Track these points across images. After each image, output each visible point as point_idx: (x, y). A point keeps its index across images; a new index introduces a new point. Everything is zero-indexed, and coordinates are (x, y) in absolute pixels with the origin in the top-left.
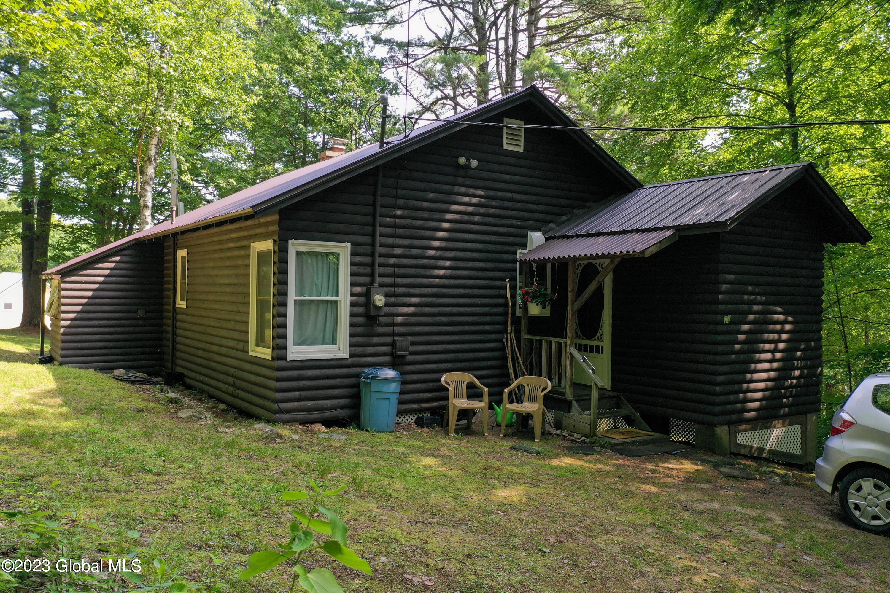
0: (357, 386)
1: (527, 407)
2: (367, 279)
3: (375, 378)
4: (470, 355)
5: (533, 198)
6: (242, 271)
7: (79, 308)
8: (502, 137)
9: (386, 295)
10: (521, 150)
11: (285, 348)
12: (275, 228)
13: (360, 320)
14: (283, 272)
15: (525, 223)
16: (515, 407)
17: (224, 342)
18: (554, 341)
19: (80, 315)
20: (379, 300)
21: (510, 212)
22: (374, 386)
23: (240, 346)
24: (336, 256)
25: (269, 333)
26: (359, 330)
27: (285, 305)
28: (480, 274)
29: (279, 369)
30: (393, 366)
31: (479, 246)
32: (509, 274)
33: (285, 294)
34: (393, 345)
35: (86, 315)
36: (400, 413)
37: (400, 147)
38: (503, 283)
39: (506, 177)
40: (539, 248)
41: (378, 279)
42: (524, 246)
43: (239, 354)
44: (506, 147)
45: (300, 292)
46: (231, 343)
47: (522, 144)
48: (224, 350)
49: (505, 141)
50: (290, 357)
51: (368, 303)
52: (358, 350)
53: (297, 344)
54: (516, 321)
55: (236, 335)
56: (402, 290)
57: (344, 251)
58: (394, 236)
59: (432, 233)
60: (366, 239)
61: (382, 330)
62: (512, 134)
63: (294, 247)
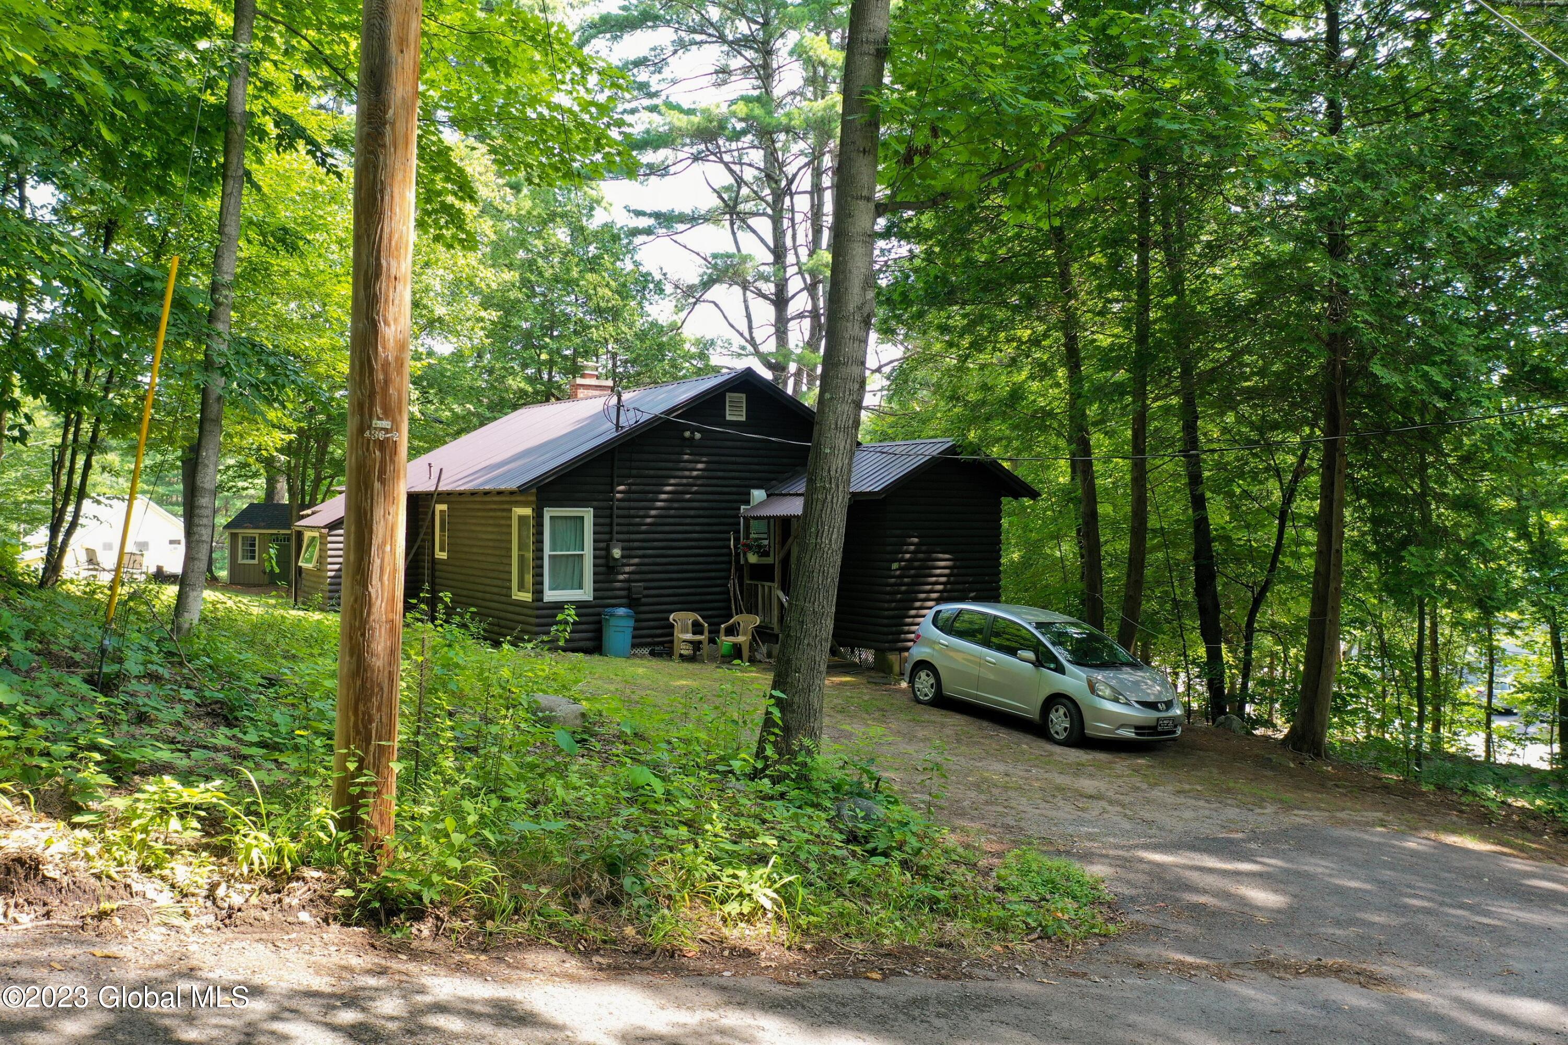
0: (600, 622)
1: (741, 639)
2: (607, 537)
3: (612, 615)
4: (697, 598)
5: (756, 460)
6: (504, 530)
8: (725, 410)
9: (623, 549)
10: (743, 418)
11: (542, 592)
12: (533, 498)
13: (602, 569)
14: (539, 533)
15: (748, 483)
16: (731, 639)
17: (488, 589)
18: (767, 584)
20: (617, 553)
21: (733, 474)
22: (613, 622)
23: (504, 591)
24: (582, 518)
25: (529, 579)
26: (601, 577)
27: (542, 558)
29: (538, 609)
30: (629, 606)
32: (734, 528)
33: (542, 550)
34: (629, 589)
36: (634, 646)
37: (633, 430)
38: (728, 536)
39: (729, 444)
40: (762, 504)
41: (616, 536)
42: (747, 502)
43: (503, 599)
44: (728, 418)
45: (553, 548)
46: (495, 590)
47: (744, 413)
48: (488, 596)
49: (728, 413)
50: (546, 599)
51: (609, 556)
52: (600, 594)
53: (551, 589)
54: (740, 568)
55: (499, 583)
56: (636, 544)
57: (588, 514)
58: (629, 500)
59: (663, 496)
60: (605, 504)
61: (621, 577)
62: (735, 406)
63: (548, 513)
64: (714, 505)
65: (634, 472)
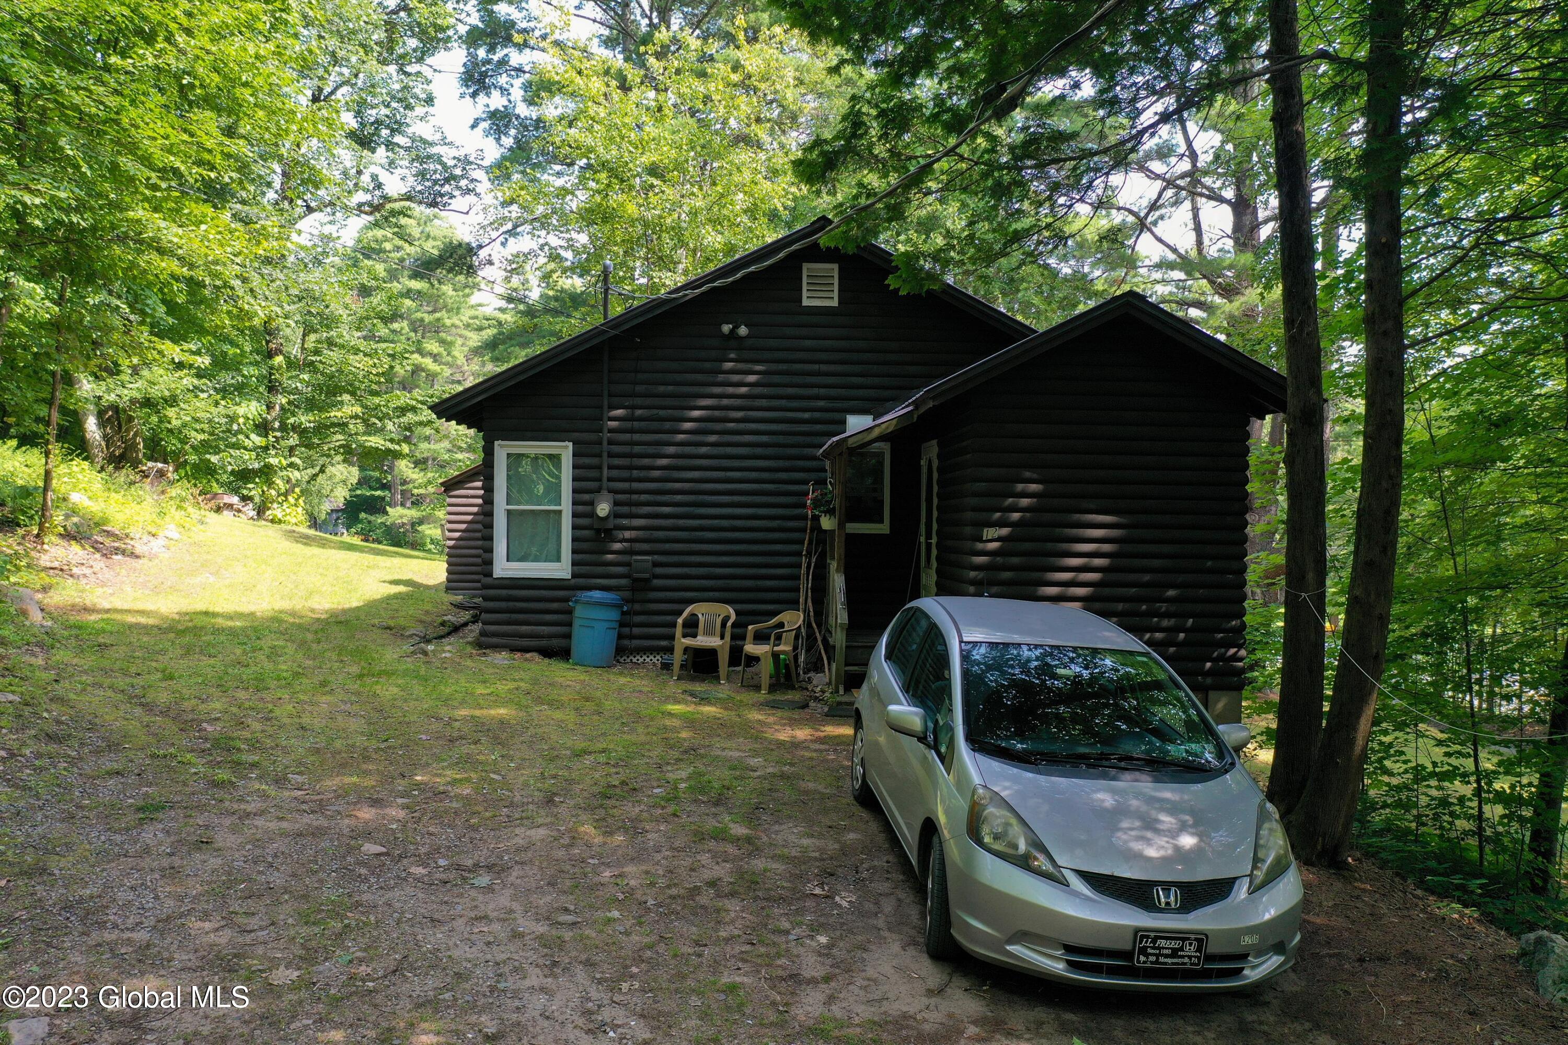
2: (592, 485)
3: (589, 602)
5: (858, 368)
7: (464, 526)
8: (800, 289)
10: (835, 303)
11: (490, 563)
13: (586, 533)
14: (488, 478)
15: (838, 405)
19: (465, 535)
20: (603, 509)
21: (815, 391)
24: (555, 457)
26: (585, 546)
27: (491, 515)
28: (765, 475)
29: (485, 587)
30: (632, 591)
31: (764, 438)
32: (814, 475)
33: (491, 503)
34: (629, 565)
35: (472, 535)
38: (804, 487)
39: (808, 343)
41: (607, 484)
42: (838, 433)
44: (806, 302)
45: (511, 499)
47: (836, 295)
49: (805, 294)
50: (497, 573)
51: (594, 513)
52: (579, 569)
53: (506, 559)
56: (644, 497)
57: (566, 451)
58: (632, 431)
59: (688, 425)
60: (592, 437)
61: (617, 546)
62: (818, 283)
63: (502, 450)
64: (781, 439)
65: (640, 389)
